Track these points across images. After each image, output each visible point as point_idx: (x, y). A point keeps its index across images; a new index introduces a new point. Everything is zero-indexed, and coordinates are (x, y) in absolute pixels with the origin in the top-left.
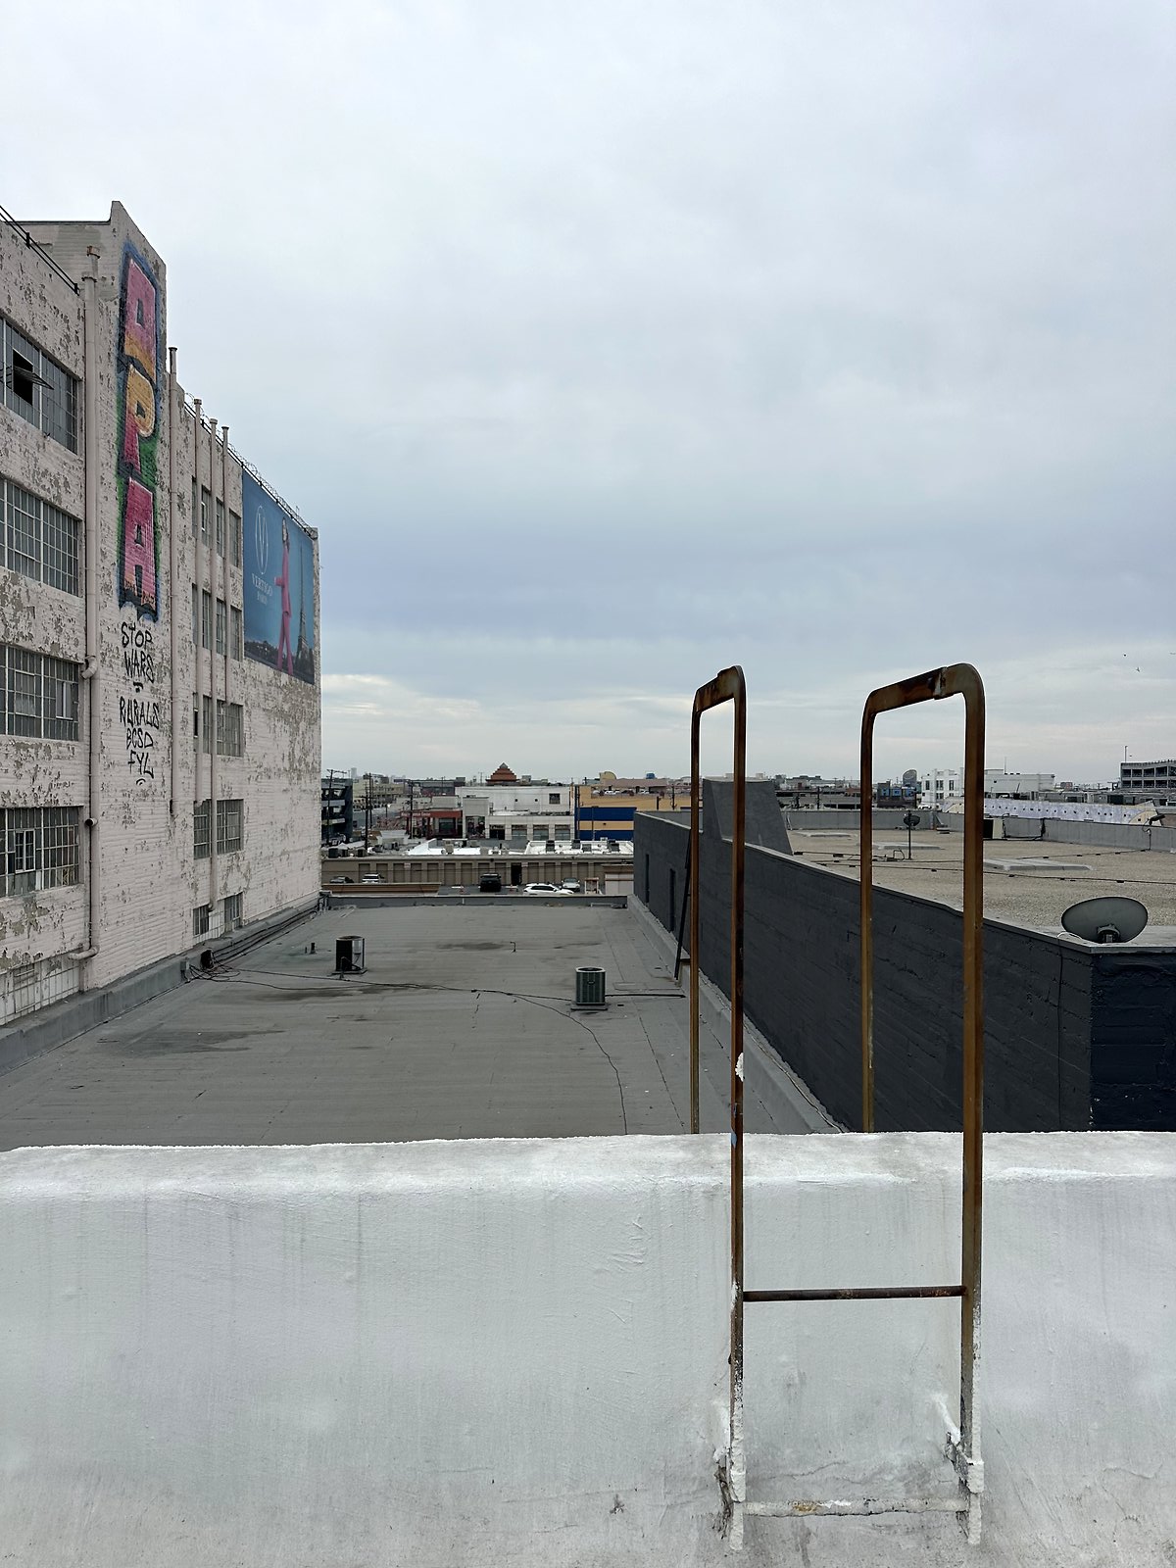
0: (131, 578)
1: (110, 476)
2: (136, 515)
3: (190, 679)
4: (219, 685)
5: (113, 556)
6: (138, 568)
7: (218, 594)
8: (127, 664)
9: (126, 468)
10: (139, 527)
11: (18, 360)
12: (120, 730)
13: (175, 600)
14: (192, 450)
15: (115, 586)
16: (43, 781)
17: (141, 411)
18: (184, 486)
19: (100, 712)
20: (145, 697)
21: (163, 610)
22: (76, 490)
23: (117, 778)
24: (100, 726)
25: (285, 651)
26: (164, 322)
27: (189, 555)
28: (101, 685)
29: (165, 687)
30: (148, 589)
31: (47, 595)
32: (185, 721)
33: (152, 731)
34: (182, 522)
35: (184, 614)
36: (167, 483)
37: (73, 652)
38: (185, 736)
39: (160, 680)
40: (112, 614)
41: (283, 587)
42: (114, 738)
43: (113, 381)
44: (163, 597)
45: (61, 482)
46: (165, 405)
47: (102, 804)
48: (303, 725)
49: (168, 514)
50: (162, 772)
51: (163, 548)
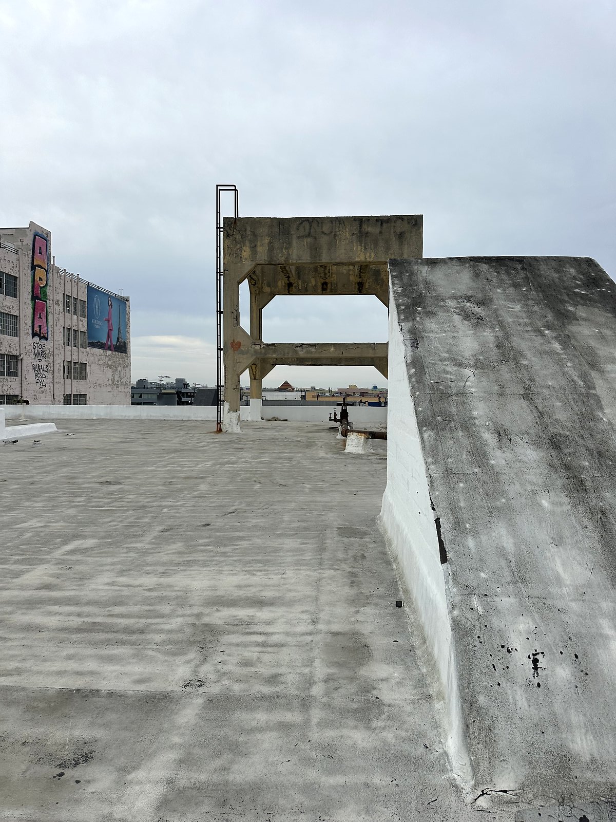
0: (37, 329)
1: (29, 302)
2: (39, 310)
3: (62, 357)
4: (75, 357)
5: (30, 324)
6: (40, 326)
7: (75, 328)
8: (35, 354)
9: (34, 298)
10: (40, 314)
12: (33, 374)
13: (55, 334)
14: (63, 285)
15: (31, 332)
16: (6, 388)
17: (41, 279)
18: (59, 297)
19: (25, 369)
20: (43, 363)
21: (50, 336)
22: (16, 308)
23: (32, 387)
24: (25, 372)
25: (109, 343)
26: (50, 250)
27: (61, 318)
28: (24, 362)
29: (51, 359)
30: (44, 331)
31: (7, 338)
32: (59, 370)
33: (46, 373)
34: (59, 309)
35: (59, 336)
36: (51, 298)
37: (15, 353)
38: (59, 374)
39: (49, 358)
40: (28, 341)
41: (109, 321)
42: (31, 376)
43: (30, 274)
44: (50, 333)
45: (11, 307)
46: (50, 275)
47: (27, 393)
48: (119, 369)
49: (52, 308)
50: (49, 385)
51: (50, 317)
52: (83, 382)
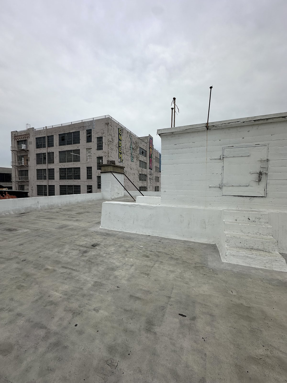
0: (150, 167)
1: (149, 159)
2: (151, 161)
3: (155, 175)
4: (157, 175)
5: (149, 165)
7: (157, 167)
8: (150, 174)
9: (150, 157)
11: (143, 151)
12: (149, 180)
14: (155, 154)
16: (144, 185)
17: (151, 152)
18: (154, 157)
19: (148, 179)
20: (151, 177)
21: (152, 169)
22: (146, 160)
23: (149, 184)
24: (148, 180)
26: (153, 143)
27: (155, 164)
28: (148, 176)
29: (153, 176)
31: (144, 169)
33: (151, 180)
34: (154, 161)
35: (154, 169)
37: (146, 174)
38: (154, 180)
40: (149, 170)
42: (149, 181)
43: (149, 150)
44: (152, 168)
46: (153, 150)
47: (148, 186)
50: (152, 184)
51: (153, 163)
52: (159, 183)
